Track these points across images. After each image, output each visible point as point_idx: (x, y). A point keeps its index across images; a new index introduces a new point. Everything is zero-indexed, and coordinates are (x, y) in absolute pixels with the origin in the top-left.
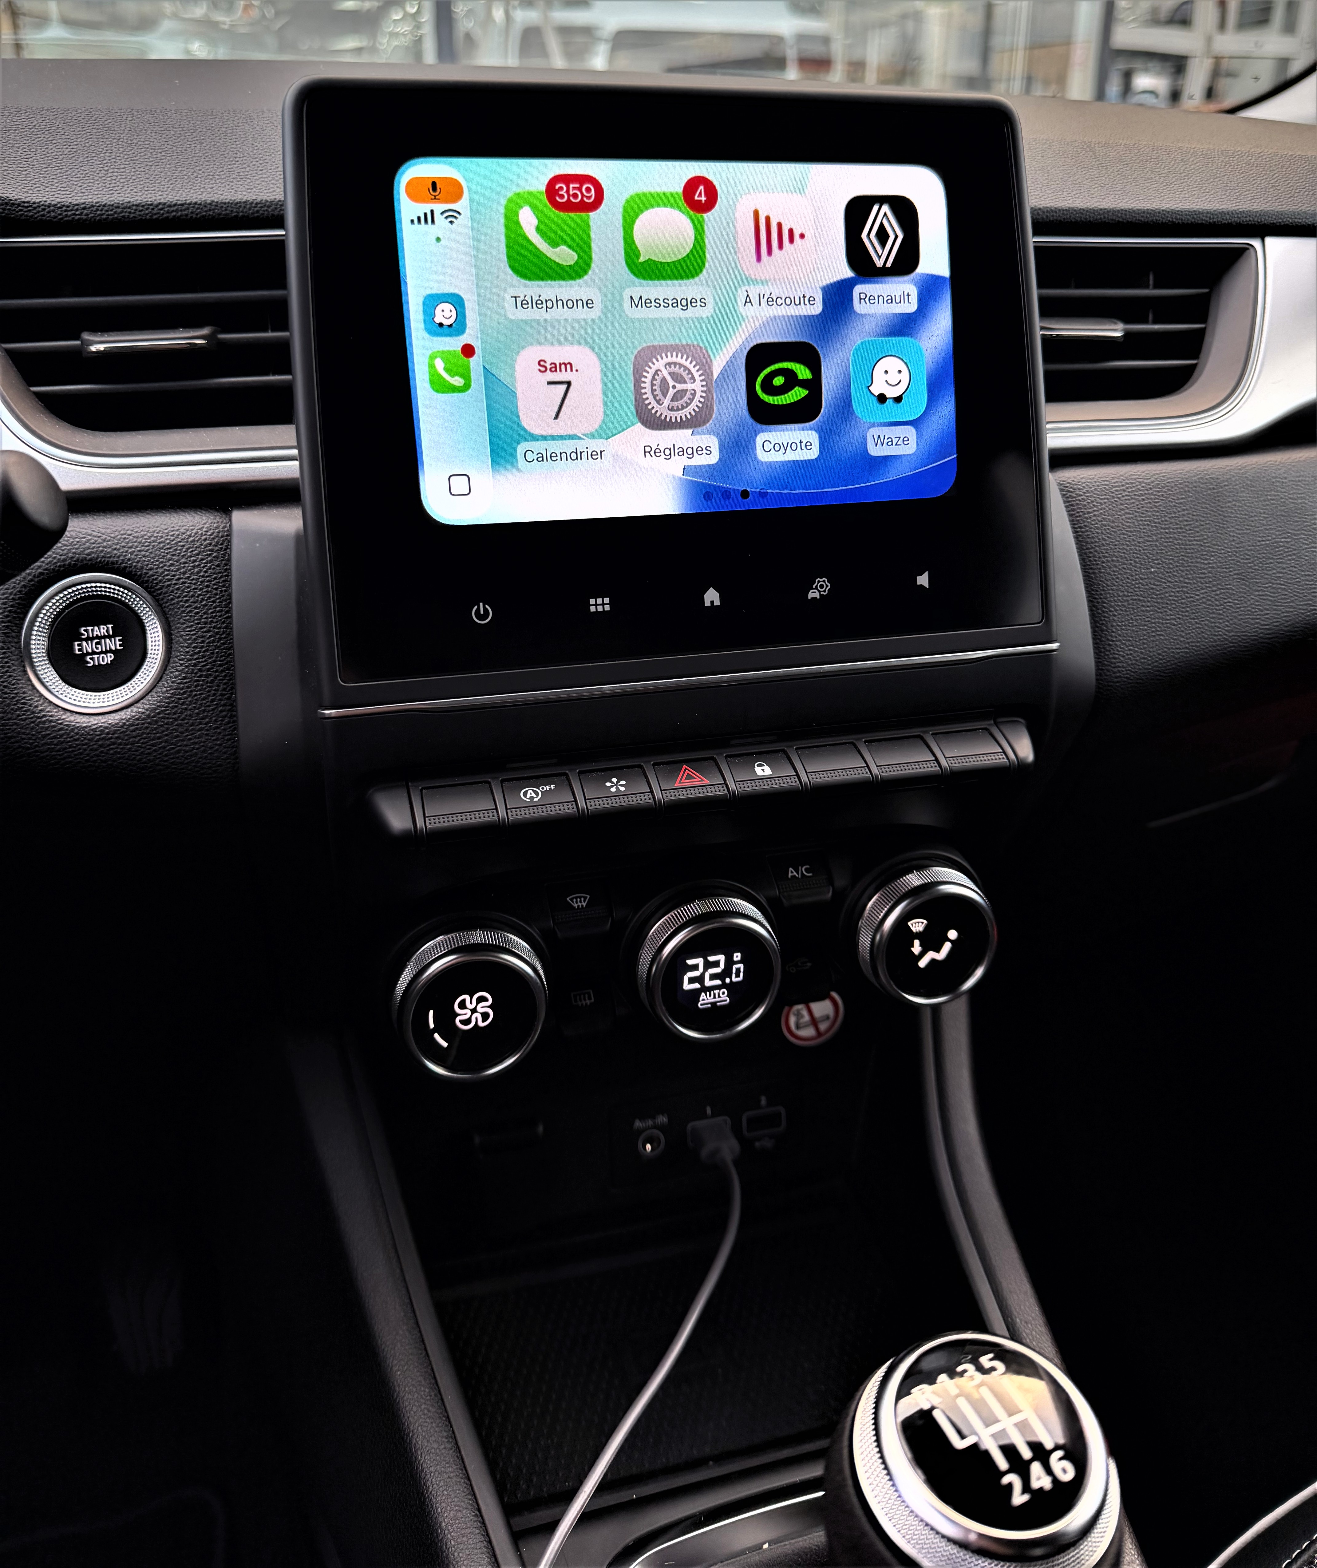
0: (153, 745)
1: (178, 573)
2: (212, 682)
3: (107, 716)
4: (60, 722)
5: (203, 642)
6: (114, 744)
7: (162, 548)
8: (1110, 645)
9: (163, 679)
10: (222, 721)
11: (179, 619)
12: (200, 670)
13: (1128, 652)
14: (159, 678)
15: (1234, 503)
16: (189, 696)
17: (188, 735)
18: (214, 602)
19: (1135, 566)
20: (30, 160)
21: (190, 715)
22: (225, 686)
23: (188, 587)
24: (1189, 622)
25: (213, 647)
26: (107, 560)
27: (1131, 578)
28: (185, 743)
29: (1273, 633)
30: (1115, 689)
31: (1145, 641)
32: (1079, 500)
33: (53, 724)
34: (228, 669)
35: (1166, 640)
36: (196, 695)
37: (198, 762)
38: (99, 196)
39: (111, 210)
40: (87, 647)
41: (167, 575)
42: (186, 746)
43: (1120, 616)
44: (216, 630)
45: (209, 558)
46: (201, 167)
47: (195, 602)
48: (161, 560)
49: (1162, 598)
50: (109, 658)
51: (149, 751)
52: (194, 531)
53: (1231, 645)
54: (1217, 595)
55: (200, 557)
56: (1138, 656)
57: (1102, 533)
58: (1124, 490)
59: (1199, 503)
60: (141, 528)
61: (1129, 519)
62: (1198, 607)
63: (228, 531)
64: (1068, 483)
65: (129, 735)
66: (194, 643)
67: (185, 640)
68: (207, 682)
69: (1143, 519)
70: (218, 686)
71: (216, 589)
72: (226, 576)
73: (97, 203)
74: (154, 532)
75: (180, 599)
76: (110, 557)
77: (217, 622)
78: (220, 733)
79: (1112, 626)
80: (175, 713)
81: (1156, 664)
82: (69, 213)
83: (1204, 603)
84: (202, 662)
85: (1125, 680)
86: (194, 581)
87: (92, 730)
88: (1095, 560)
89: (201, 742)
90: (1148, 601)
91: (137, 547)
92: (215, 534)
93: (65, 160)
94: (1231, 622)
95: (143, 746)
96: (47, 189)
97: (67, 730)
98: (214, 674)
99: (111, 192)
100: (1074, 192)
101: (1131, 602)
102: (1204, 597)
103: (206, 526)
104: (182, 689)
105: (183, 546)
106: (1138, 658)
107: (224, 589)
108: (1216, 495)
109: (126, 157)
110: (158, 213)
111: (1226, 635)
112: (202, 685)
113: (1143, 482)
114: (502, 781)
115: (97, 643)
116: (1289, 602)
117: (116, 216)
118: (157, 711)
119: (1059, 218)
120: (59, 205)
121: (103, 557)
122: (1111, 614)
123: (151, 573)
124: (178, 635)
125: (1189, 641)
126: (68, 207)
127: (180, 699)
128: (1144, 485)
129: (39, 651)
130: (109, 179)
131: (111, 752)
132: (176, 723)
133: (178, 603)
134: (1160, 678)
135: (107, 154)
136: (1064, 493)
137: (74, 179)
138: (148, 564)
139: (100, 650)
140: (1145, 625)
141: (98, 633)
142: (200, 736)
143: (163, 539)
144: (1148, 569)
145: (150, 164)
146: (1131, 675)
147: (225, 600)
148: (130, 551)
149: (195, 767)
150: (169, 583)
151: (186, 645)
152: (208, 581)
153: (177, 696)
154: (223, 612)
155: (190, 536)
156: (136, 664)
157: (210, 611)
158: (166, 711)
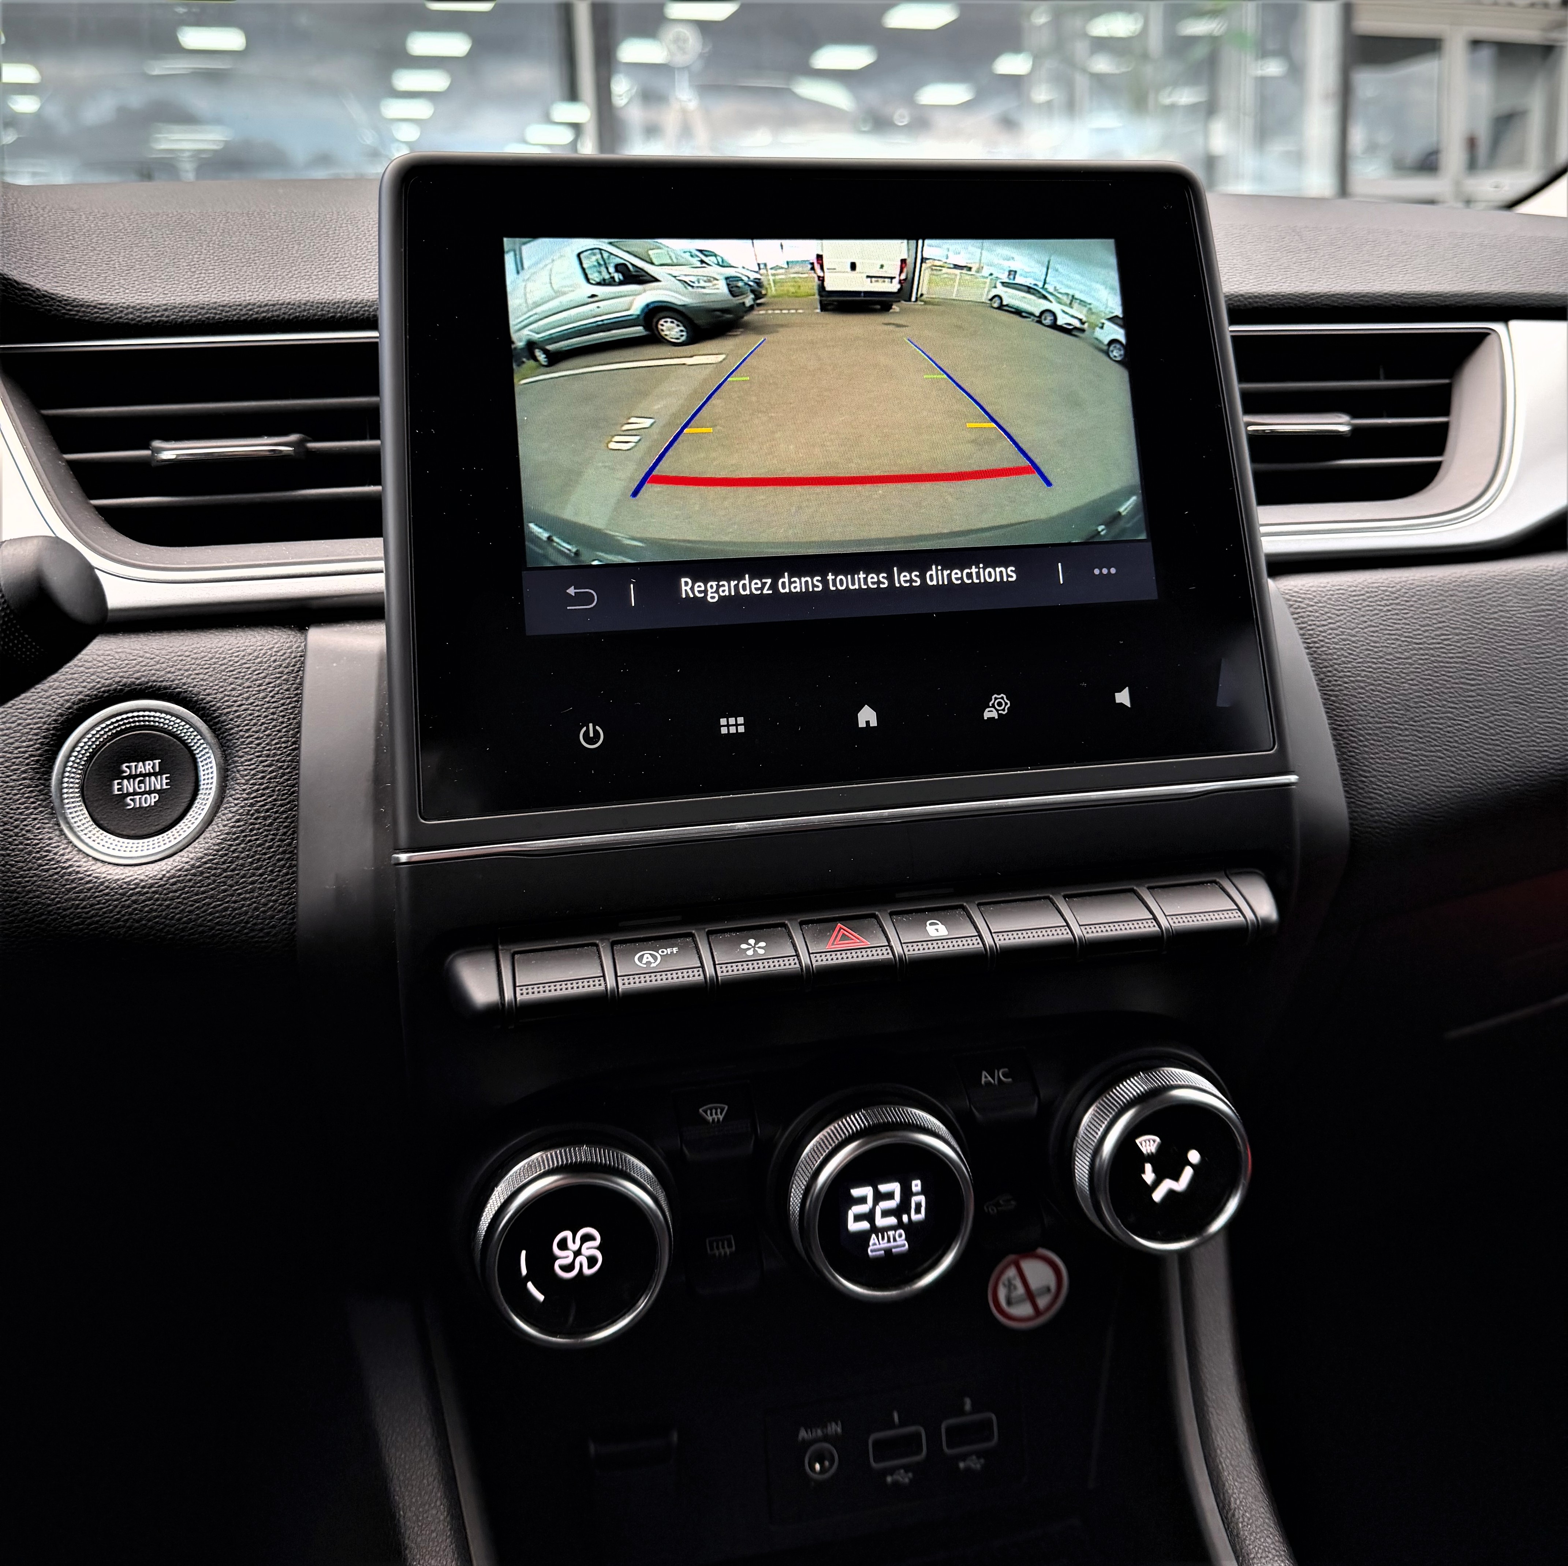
0: (195, 901)
1: (240, 698)
2: (271, 824)
3: (142, 867)
4: (89, 872)
5: (263, 778)
6: (150, 899)
7: (224, 671)
9: (214, 823)
10: (279, 871)
11: (237, 751)
12: (257, 811)
14: (208, 822)
16: (243, 841)
17: (237, 890)
18: (279, 731)
20: (112, 262)
21: (242, 865)
22: (285, 830)
23: (250, 715)
25: (275, 784)
26: (159, 684)
28: (234, 897)
33: (80, 875)
34: (291, 810)
36: (250, 841)
37: (247, 922)
38: (183, 297)
39: (195, 312)
40: (128, 785)
41: (227, 701)
42: (235, 902)
44: (281, 764)
45: (277, 682)
47: (257, 732)
48: (221, 684)
50: (153, 799)
51: (191, 908)
52: (262, 652)
53: (1516, 782)
54: (1491, 722)
55: (267, 680)
56: (1400, 795)
58: (1364, 600)
59: (1457, 614)
60: (201, 649)
61: (1373, 632)
62: (1469, 736)
63: (302, 651)
64: (1297, 592)
65: (169, 888)
66: (252, 779)
67: (243, 776)
68: (265, 825)
69: (1391, 633)
70: (278, 829)
71: (283, 716)
72: (296, 701)
73: (179, 304)
74: (216, 652)
75: (240, 728)
76: (162, 681)
77: (281, 754)
78: (275, 887)
79: (1364, 758)
80: (224, 863)
81: (1422, 805)
82: (149, 315)
83: (1476, 731)
84: (260, 801)
86: (258, 708)
87: (125, 882)
89: (254, 897)
91: (194, 670)
92: (287, 655)
93: (149, 262)
95: (185, 901)
96: (127, 291)
97: (97, 882)
98: (273, 815)
99: (196, 293)
103: (276, 645)
104: (234, 834)
105: (248, 668)
107: (292, 716)
109: (216, 258)
110: (247, 314)
112: (259, 829)
114: (613, 944)
115: (140, 782)
117: (200, 317)
118: (203, 860)
120: (138, 307)
121: (155, 681)
123: (209, 698)
124: (235, 770)
126: (148, 308)
127: (231, 845)
129: (71, 786)
130: (196, 280)
131: (146, 909)
133: (237, 733)
136: (1291, 603)
137: (157, 281)
138: (206, 689)
139: (143, 790)
141: (143, 769)
142: (252, 891)
143: (225, 661)
147: (293, 729)
148: (187, 673)
149: (244, 928)
150: (229, 710)
151: (243, 781)
152: (274, 708)
153: (229, 843)
154: (290, 743)
155: (257, 657)
156: (184, 805)
157: (274, 742)
158: (214, 859)
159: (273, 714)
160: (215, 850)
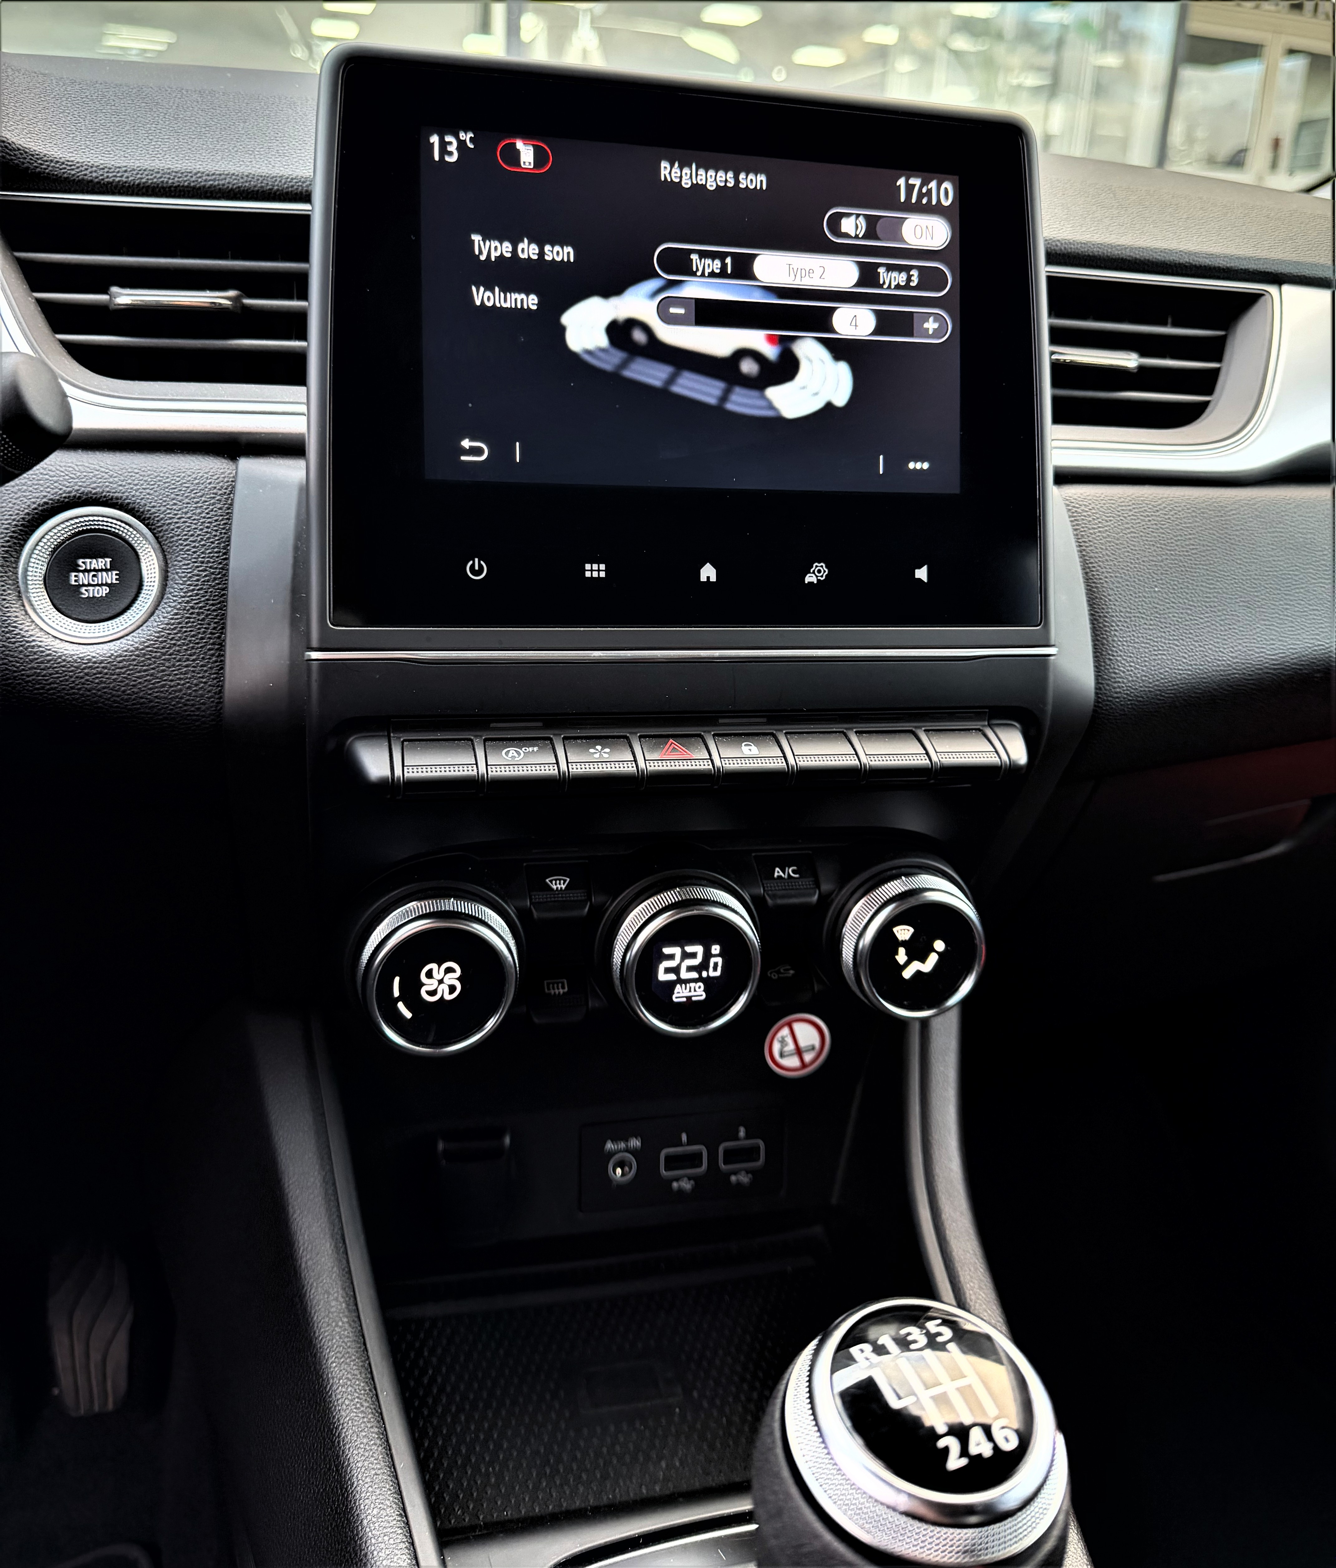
0: (138, 677)
1: (180, 512)
2: (203, 620)
3: (95, 646)
4: (48, 648)
5: (198, 580)
6: (100, 673)
7: (167, 488)
8: (1110, 659)
9: (155, 614)
10: (209, 659)
11: (177, 557)
12: (192, 608)
13: (1129, 668)
14: (150, 614)
15: (1242, 532)
16: (180, 631)
17: (173, 671)
18: (212, 543)
19: (1139, 584)
21: (178, 651)
22: (216, 625)
23: (188, 527)
24: (1192, 644)
25: (208, 587)
26: (111, 494)
27: (1134, 595)
28: (171, 677)
29: (1279, 664)
30: (1114, 704)
31: (1146, 659)
32: (1085, 516)
33: (41, 649)
34: (220, 609)
35: (1168, 660)
36: (186, 632)
37: (181, 698)
38: (141, 161)
39: (152, 175)
40: (83, 578)
41: (169, 513)
42: (172, 681)
43: (1121, 632)
44: (212, 570)
45: (212, 502)
46: (242, 143)
47: (194, 542)
48: (165, 499)
49: (1165, 618)
50: (105, 590)
51: (134, 683)
52: (200, 475)
53: (1235, 671)
54: (1222, 620)
55: (203, 499)
56: (1139, 673)
57: (1107, 549)
58: (1130, 510)
59: (1206, 529)
60: (149, 468)
61: (1134, 537)
62: (1202, 630)
63: (234, 477)
64: (1076, 499)
65: (116, 665)
66: (189, 580)
67: (181, 577)
68: (198, 620)
69: (1149, 539)
70: (209, 624)
71: (216, 531)
72: (227, 519)
73: (138, 167)
74: (161, 472)
75: (180, 537)
76: (115, 493)
77: (213, 562)
78: (206, 671)
79: (1113, 641)
80: (163, 648)
81: (1157, 683)
82: (111, 175)
83: (1208, 627)
84: (195, 600)
85: (1125, 696)
86: (195, 522)
87: (80, 658)
88: (1098, 575)
89: (187, 678)
90: (1151, 620)
91: (142, 485)
92: (221, 479)
93: (112, 128)
94: (1236, 648)
95: (129, 677)
96: (92, 151)
97: (55, 656)
98: (206, 612)
99: (153, 158)
100: (1093, 229)
101: (1133, 619)
102: (1208, 622)
103: (212, 471)
104: (173, 625)
105: (188, 487)
106: (1139, 675)
107: (223, 531)
108: (1223, 522)
110: (197, 181)
111: (1229, 660)
112: (193, 622)
113: (1150, 504)
114: (485, 740)
115: (94, 576)
116: (1296, 635)
117: (155, 180)
118: (146, 644)
119: (1077, 251)
120: (101, 167)
121: (108, 492)
122: (1113, 629)
123: (153, 510)
124: (174, 572)
125: (1193, 663)
126: (110, 169)
127: (170, 634)
128: (1150, 506)
129: (35, 578)
131: (97, 681)
132: (164, 657)
133: (177, 541)
134: (1162, 698)
135: (154, 126)
136: (1070, 508)
137: (118, 145)
138: (151, 502)
139: (96, 583)
140: (1147, 643)
141: (96, 566)
142: (186, 673)
143: (168, 480)
144: (1152, 588)
145: (193, 137)
146: (1131, 692)
147: (224, 542)
148: (135, 488)
149: (178, 703)
150: (170, 521)
151: (181, 582)
152: (209, 523)
153: (168, 632)
154: (221, 554)
155: (195, 479)
156: (130, 599)
157: (208, 551)
158: (154, 644)
159: (208, 527)
160: (156, 637)
